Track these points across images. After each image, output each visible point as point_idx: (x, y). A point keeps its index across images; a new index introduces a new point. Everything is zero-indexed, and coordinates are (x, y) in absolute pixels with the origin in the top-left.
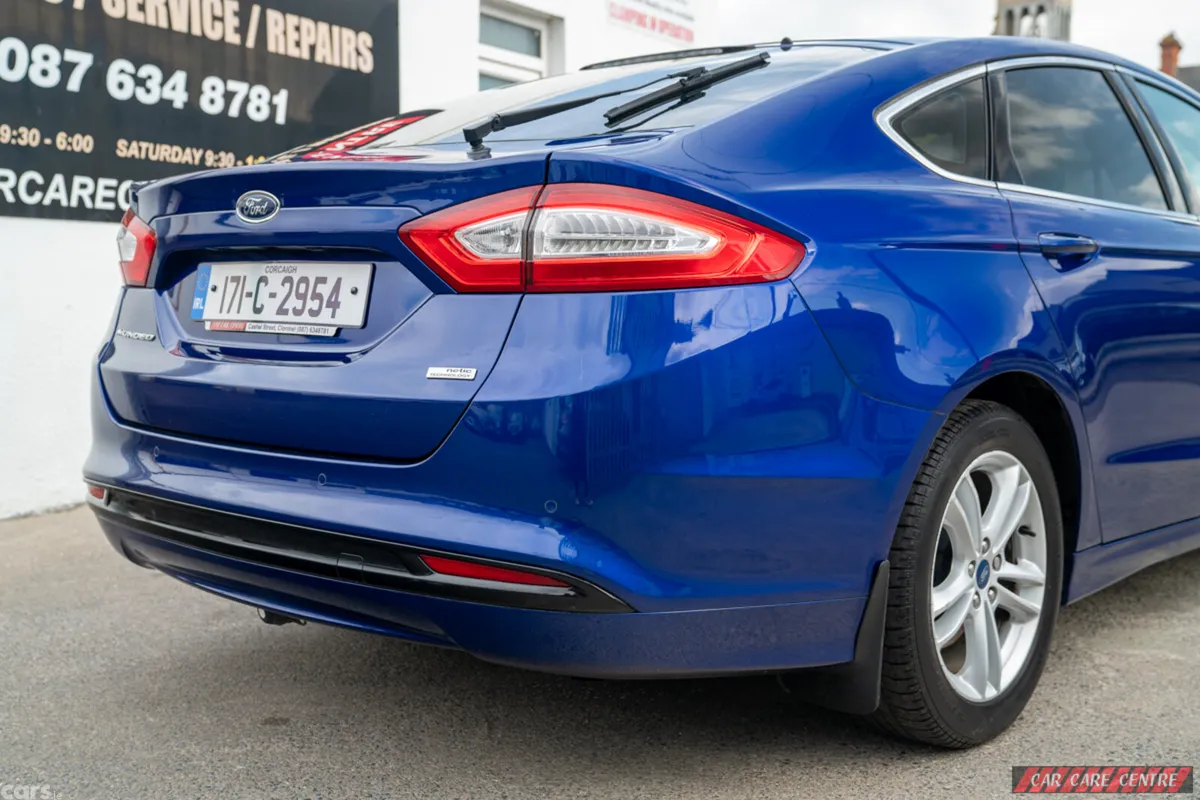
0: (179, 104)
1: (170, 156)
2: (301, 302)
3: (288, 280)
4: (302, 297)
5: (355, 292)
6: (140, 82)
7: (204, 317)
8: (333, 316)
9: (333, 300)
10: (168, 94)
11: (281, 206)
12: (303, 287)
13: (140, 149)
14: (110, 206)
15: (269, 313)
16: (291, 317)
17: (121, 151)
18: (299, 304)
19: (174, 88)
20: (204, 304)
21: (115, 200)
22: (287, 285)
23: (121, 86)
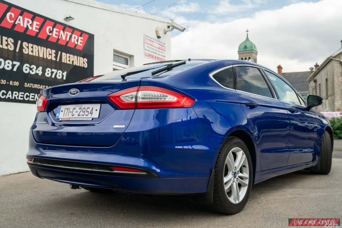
0: (40, 74)
1: (37, 87)
2: (84, 113)
3: (81, 108)
4: (84, 112)
5: (96, 110)
6: (31, 69)
7: (59, 118)
8: (91, 116)
9: (91, 112)
10: (37, 72)
11: (80, 92)
12: (84, 110)
13: (30, 85)
14: (22, 99)
15: (76, 116)
16: (81, 116)
17: (26, 86)
18: (83, 114)
19: (39, 71)
20: (59, 115)
21: (23, 97)
22: (80, 109)
23: (26, 70)
